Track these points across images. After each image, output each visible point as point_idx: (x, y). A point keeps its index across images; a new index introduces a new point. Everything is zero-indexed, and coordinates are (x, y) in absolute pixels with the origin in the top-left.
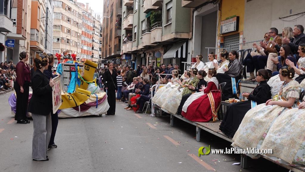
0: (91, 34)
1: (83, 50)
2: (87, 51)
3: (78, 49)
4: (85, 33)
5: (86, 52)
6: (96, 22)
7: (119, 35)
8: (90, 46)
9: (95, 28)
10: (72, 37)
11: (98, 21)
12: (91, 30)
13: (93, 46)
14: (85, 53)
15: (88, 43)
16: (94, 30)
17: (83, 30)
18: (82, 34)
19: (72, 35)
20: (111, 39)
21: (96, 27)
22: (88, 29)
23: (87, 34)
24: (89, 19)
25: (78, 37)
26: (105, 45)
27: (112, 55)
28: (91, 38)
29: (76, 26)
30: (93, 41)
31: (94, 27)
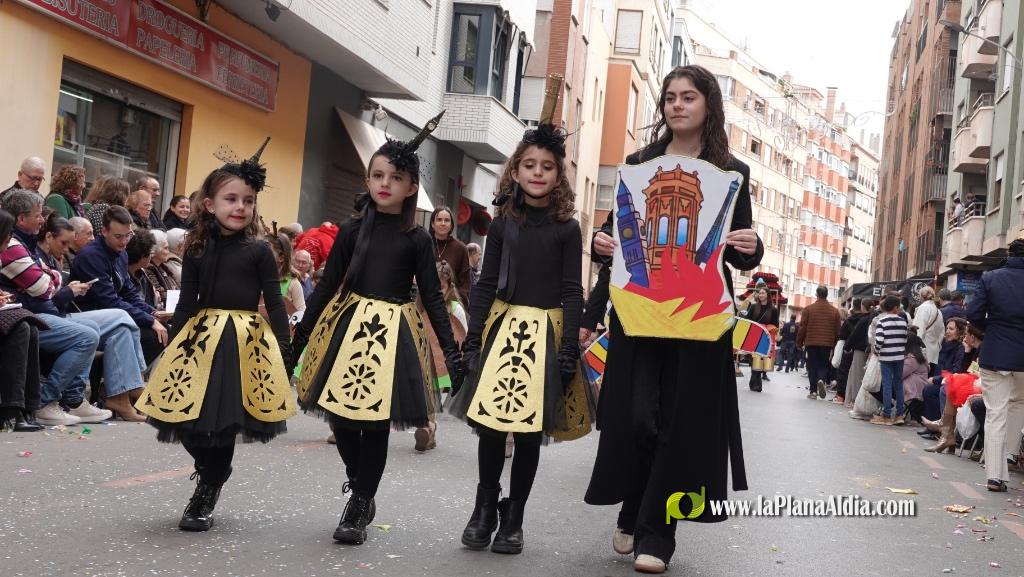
0: (843, 205)
1: (806, 267)
2: (823, 269)
3: (787, 260)
4: (817, 199)
5: (817, 272)
6: (860, 161)
7: (936, 195)
8: (835, 251)
9: (856, 184)
10: (763, 210)
11: (869, 155)
12: (840, 189)
13: (847, 251)
14: (811, 275)
15: (826, 237)
16: (852, 189)
17: (811, 186)
18: (805, 203)
19: (764, 205)
20: (906, 217)
21: (862, 181)
22: (830, 183)
23: (823, 204)
24: (833, 146)
25: (790, 213)
26: (884, 240)
27: (908, 277)
28: (838, 219)
29: (784, 172)
30: (847, 232)
31: (853, 177)
